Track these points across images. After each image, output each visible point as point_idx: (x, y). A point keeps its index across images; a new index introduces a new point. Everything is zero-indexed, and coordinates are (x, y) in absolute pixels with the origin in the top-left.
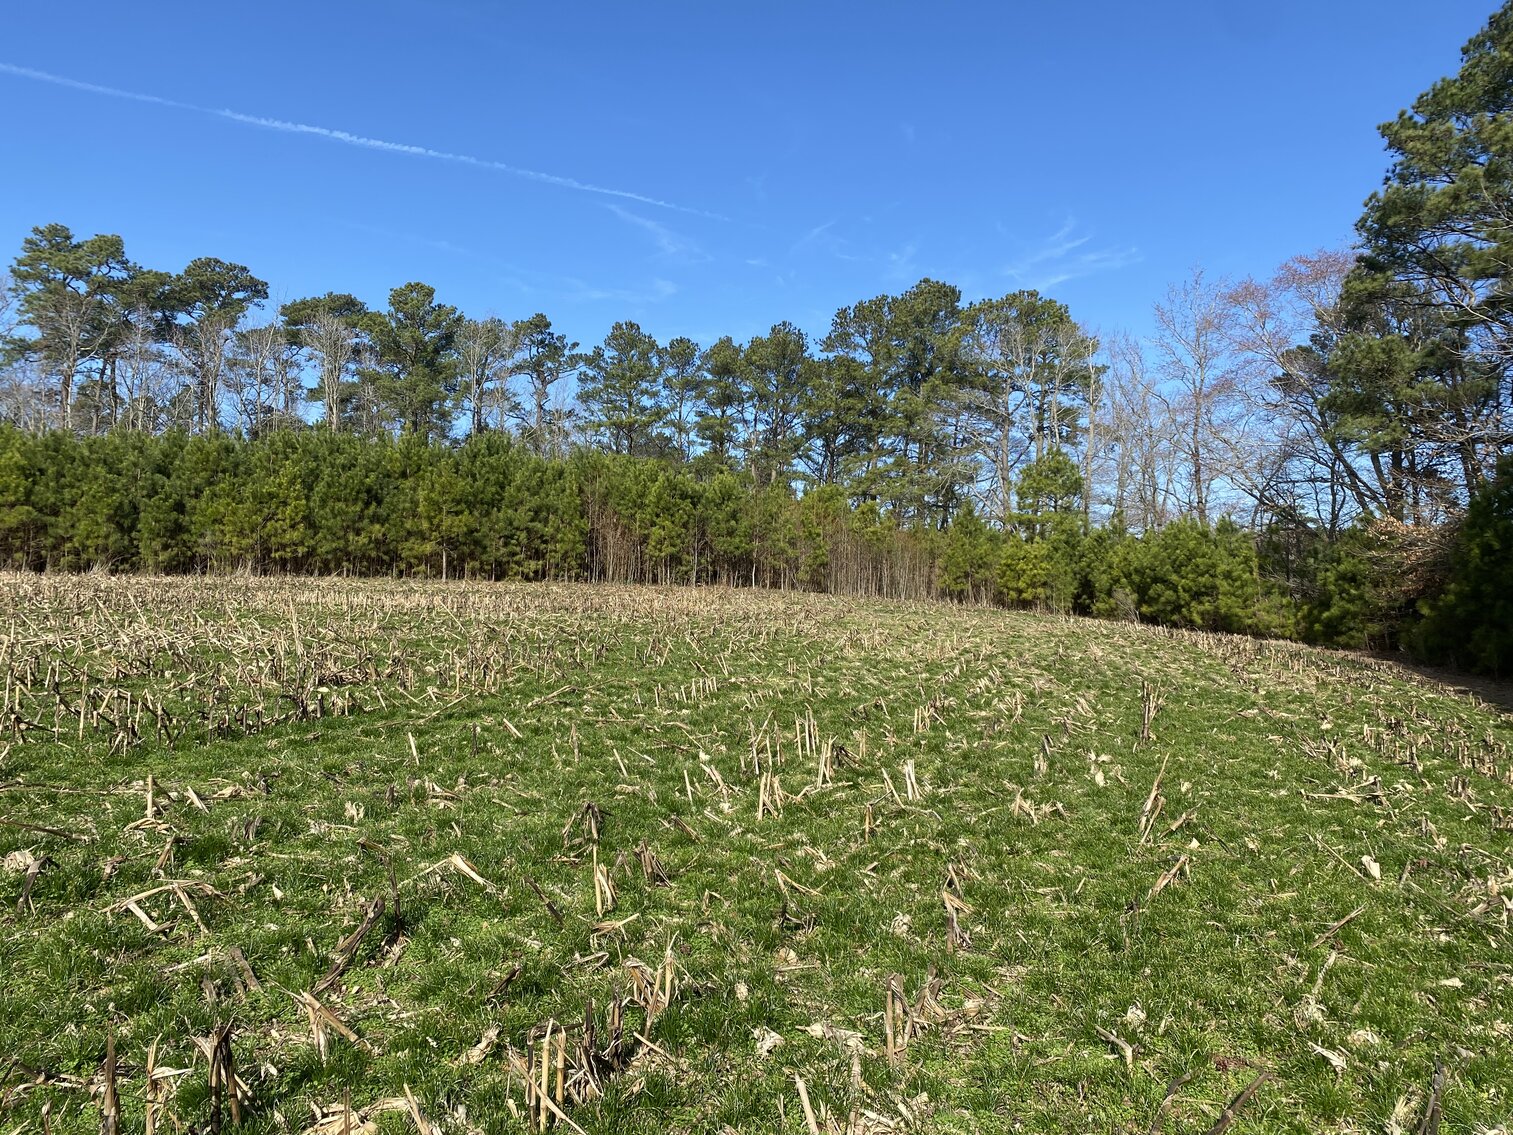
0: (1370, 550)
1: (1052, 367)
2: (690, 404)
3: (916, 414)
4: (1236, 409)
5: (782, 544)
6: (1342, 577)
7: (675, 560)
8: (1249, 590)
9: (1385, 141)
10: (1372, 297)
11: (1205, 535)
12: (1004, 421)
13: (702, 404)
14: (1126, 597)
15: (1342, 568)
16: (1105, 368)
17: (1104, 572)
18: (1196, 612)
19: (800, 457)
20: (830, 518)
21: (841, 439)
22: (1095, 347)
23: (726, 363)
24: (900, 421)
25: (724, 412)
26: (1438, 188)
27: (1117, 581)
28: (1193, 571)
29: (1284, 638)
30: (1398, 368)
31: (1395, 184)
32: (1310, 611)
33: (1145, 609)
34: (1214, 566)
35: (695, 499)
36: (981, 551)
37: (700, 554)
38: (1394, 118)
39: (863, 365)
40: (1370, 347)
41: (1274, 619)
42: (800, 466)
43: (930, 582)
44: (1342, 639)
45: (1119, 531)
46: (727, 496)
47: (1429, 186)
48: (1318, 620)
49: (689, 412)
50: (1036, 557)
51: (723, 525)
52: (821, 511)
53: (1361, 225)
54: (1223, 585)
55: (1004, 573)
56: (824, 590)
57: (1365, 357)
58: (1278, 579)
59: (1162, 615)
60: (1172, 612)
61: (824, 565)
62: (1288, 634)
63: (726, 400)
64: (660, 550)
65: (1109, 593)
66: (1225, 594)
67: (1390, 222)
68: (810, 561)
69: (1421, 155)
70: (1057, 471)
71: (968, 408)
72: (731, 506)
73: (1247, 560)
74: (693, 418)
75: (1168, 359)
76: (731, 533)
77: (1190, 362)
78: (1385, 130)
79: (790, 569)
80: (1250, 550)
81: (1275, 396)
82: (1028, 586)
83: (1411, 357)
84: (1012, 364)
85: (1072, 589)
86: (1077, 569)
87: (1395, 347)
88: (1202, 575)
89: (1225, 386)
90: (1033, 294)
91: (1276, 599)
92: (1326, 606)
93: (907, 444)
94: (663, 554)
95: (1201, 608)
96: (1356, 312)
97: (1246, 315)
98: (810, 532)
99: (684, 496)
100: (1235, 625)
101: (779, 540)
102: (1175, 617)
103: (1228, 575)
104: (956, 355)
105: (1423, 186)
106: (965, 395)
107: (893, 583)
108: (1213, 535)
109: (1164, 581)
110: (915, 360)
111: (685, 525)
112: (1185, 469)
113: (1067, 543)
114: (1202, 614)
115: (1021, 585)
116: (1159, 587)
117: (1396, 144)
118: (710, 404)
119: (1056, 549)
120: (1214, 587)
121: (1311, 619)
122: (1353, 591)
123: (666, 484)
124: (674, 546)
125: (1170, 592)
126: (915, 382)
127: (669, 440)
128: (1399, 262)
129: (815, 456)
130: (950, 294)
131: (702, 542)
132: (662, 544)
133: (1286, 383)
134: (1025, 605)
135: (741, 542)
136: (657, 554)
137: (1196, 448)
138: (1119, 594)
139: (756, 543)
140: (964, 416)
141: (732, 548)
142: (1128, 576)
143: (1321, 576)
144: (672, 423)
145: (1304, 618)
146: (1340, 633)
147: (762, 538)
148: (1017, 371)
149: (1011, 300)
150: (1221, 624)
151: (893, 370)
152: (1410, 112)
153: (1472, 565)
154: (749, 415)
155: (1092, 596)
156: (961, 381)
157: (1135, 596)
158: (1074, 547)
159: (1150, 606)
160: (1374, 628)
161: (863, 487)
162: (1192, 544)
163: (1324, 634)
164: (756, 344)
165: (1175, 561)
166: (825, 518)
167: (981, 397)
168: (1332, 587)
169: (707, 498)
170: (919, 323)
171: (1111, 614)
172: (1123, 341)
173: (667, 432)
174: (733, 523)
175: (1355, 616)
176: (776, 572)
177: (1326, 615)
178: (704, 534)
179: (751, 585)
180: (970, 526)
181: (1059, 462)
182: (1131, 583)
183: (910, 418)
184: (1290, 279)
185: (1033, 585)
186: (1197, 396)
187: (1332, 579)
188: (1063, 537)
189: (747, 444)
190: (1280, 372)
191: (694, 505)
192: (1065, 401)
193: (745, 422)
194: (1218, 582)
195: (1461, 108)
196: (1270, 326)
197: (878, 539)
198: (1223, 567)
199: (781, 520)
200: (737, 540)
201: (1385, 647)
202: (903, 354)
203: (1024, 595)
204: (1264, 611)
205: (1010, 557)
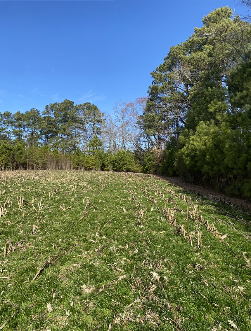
0: (152, 154)
1: (94, 119)
2: (10, 127)
3: (66, 129)
4: (130, 128)
5: (34, 159)
6: (148, 160)
7: (6, 165)
8: (132, 163)
9: (152, 76)
10: (151, 106)
11: (124, 153)
12: (85, 130)
13: (14, 127)
14: (111, 166)
15: (148, 158)
16: (105, 119)
17: (106, 162)
18: (124, 168)
19: (39, 139)
20: (46, 153)
21: (49, 135)
22: (103, 115)
23: (19, 117)
24: (62, 131)
25: (19, 129)
26: (161, 85)
27: (109, 163)
28: (123, 160)
29: (139, 172)
30: (155, 120)
31: (154, 84)
32: (143, 167)
33: (114, 169)
34: (126, 159)
35: (11, 150)
36: (81, 159)
37: (13, 163)
38: (153, 72)
39: (53, 118)
40: (150, 115)
41: (137, 169)
42: (40, 141)
43: (70, 166)
44: (149, 172)
45: (109, 153)
46: (19, 149)
47: (159, 85)
48: (144, 169)
49: (10, 129)
50: (92, 159)
51: (19, 156)
52: (44, 152)
53: (148, 92)
54: (128, 163)
55: (86, 163)
56: (45, 169)
57: (149, 117)
58: (138, 161)
59: (118, 170)
60: (119, 169)
61: (45, 164)
62: (140, 172)
63: (20, 126)
64: (2, 163)
65: (107, 166)
66: (128, 165)
67: (153, 92)
68: (41, 163)
69: (157, 79)
70: (96, 141)
71: (77, 127)
72: (20, 151)
73: (132, 157)
74: (11, 130)
75: (117, 117)
76: (21, 157)
77: (121, 118)
78: (151, 74)
79: (36, 165)
80: (132, 156)
81: (136, 125)
82: (91, 165)
83: (157, 118)
84: (86, 118)
85: (100, 166)
86: (101, 161)
87: (154, 115)
88: (124, 161)
89: (127, 123)
90: (89, 103)
91: (138, 165)
92: (146, 166)
93: (64, 136)
94: (3, 163)
95: (125, 168)
96: (149, 109)
97: (131, 109)
98: (41, 156)
99: (8, 149)
100: (130, 171)
101: (33, 158)
102: (120, 170)
103: (129, 161)
104: (73, 116)
105: (158, 85)
106: (76, 125)
107: (62, 167)
108: (126, 153)
109: (117, 163)
110: (65, 117)
111: (9, 156)
112: (121, 140)
113: (99, 156)
114: (125, 169)
115: (90, 165)
116: (117, 164)
117: (153, 76)
118: (16, 127)
119: (97, 157)
120: (126, 163)
121: (143, 168)
122: (150, 162)
123: (3, 146)
124: (6, 161)
125: (119, 165)
126: (65, 122)
127: (6, 136)
128: (156, 99)
129: (43, 139)
130: (72, 103)
131: (14, 160)
132: (3, 161)
133: (138, 123)
134: (91, 169)
135: (23, 159)
136: (1, 163)
137: (123, 136)
138: (109, 166)
139: (28, 160)
140: (77, 129)
141: (21, 161)
142: (111, 162)
143: (144, 160)
144: (6, 132)
145: (142, 168)
146: (148, 171)
147: (29, 158)
148: (87, 119)
149: (85, 105)
150: (128, 170)
151: (60, 119)
152: (155, 71)
153: (167, 156)
154: (26, 130)
155: (104, 167)
156: (75, 122)
157: (112, 166)
158: (100, 157)
159: (115, 168)
160: (154, 169)
161: (55, 145)
162: (122, 155)
163: (146, 171)
164: (27, 113)
165: (119, 159)
166: (45, 153)
167: (80, 125)
168: (146, 162)
169: (14, 149)
170: (65, 109)
171: (108, 170)
172: (107, 114)
173: (5, 134)
174: (21, 155)
175: (150, 167)
176: (33, 166)
177: (146, 167)
178: (14, 158)
179: (27, 170)
180: (78, 153)
181: (97, 139)
182: (112, 163)
183: (64, 130)
184: (138, 102)
185: (92, 165)
186: (122, 125)
187: (146, 160)
188: (98, 155)
189: (26, 137)
190: (137, 121)
191: (11, 151)
192: (98, 126)
193: (26, 131)
194: (127, 162)
195: (164, 70)
196: (135, 111)
197: (57, 157)
198: (128, 159)
199: (34, 154)
200: (22, 159)
201: (155, 173)
202: (62, 116)
203: (91, 167)
204: (136, 167)
205: (87, 159)
